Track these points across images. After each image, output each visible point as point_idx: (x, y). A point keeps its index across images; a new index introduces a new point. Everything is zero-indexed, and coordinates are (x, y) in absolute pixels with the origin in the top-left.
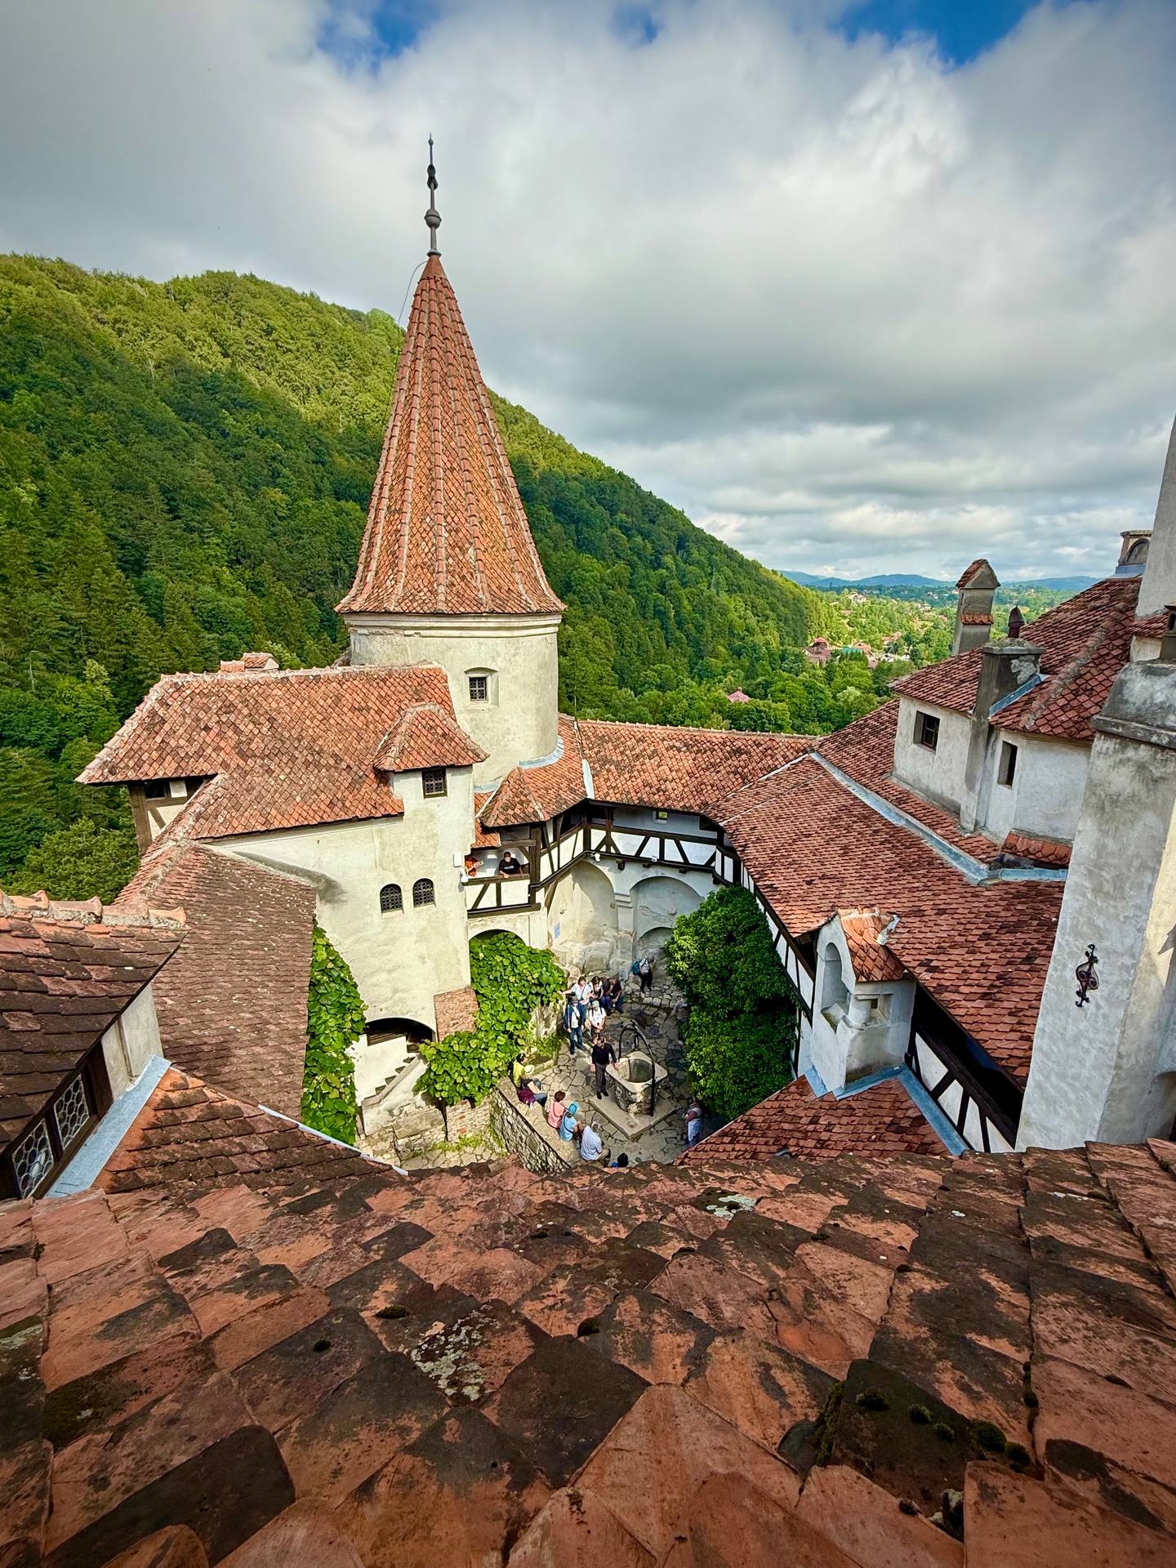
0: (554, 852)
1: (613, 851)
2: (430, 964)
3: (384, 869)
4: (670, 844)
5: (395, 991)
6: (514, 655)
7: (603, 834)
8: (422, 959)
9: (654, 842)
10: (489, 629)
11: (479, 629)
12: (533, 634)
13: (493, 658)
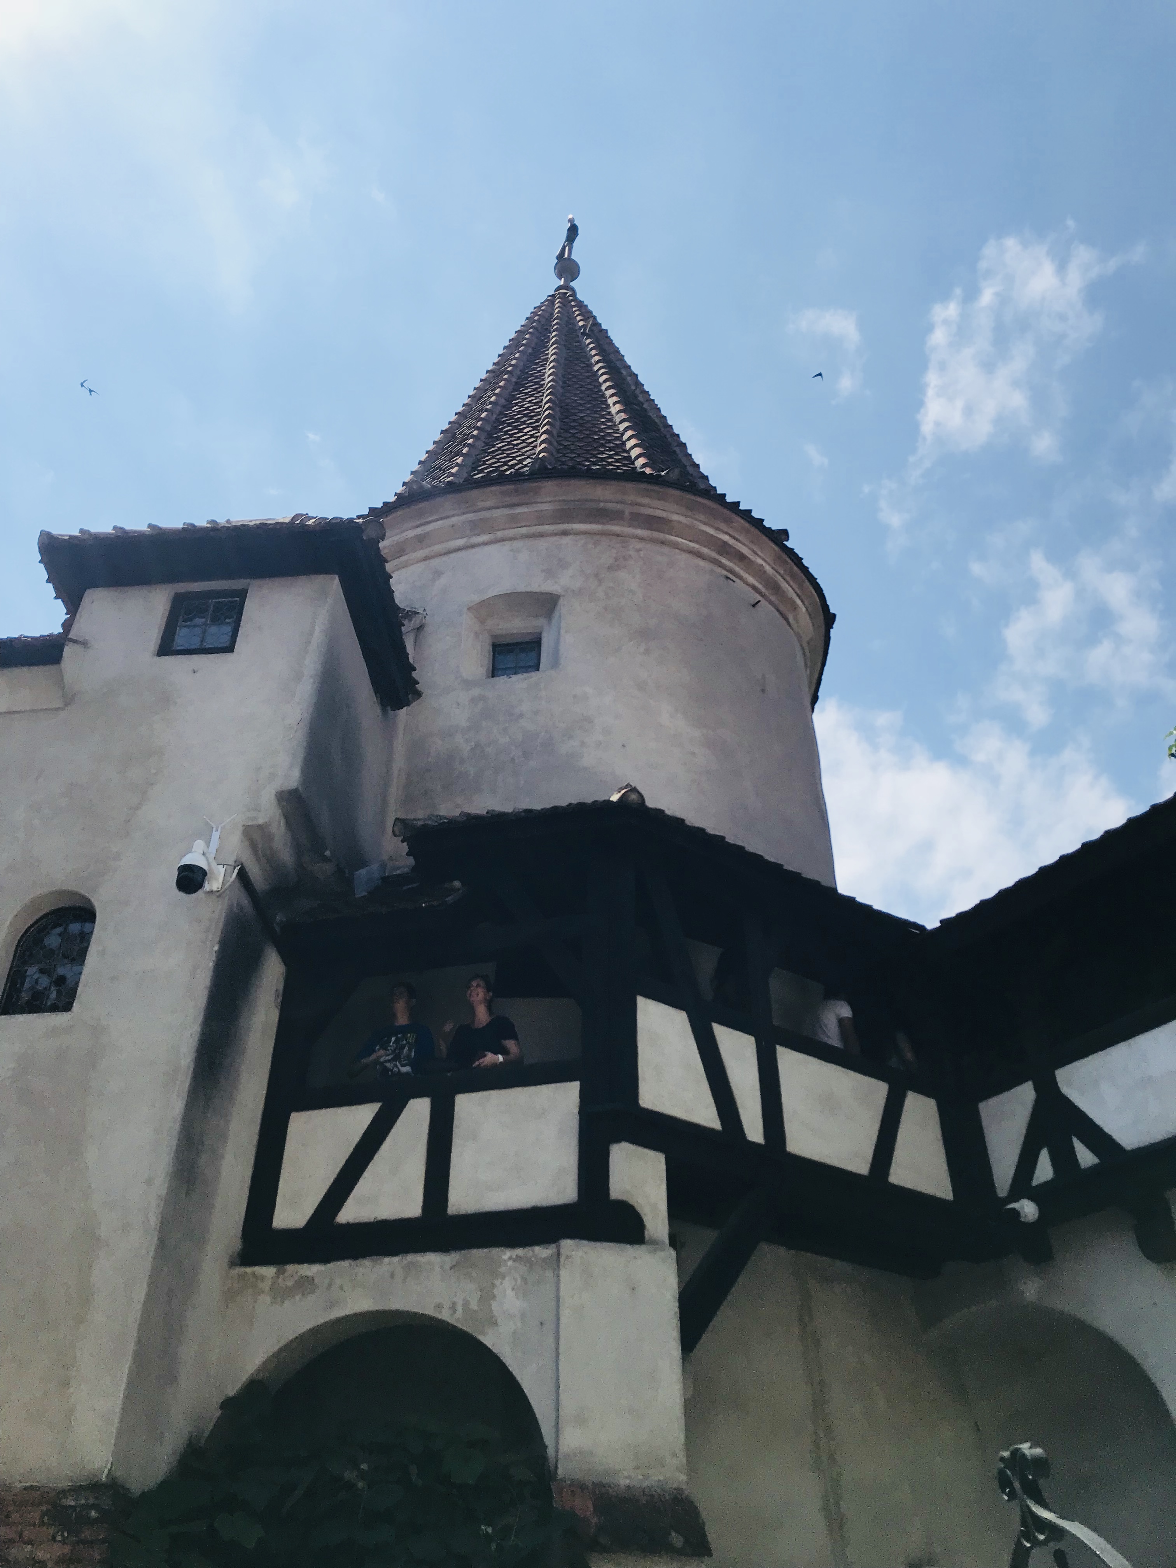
0: (736, 1046)
1: (1086, 1157)
7: (1025, 1092)
10: (541, 519)
11: (514, 521)
12: (675, 546)
13: (549, 573)
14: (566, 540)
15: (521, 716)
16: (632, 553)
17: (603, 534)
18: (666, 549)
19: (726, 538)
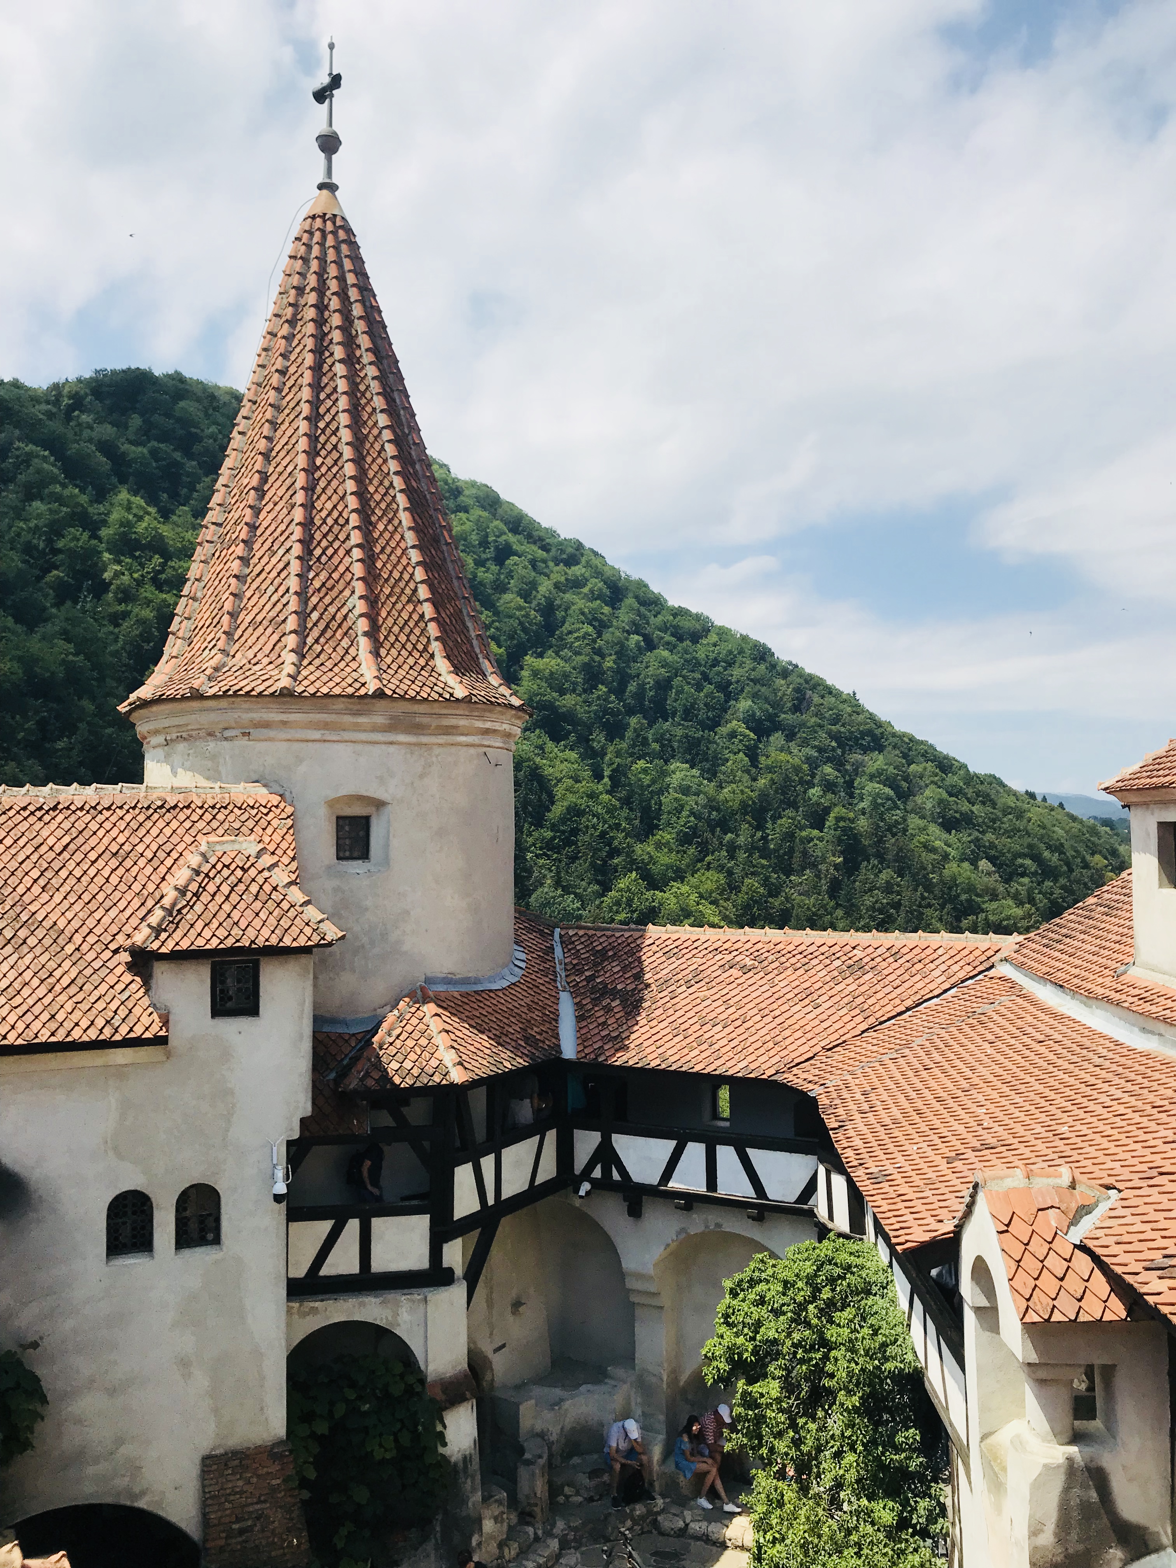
0: (488, 1163)
1: (616, 1176)
2: (201, 1380)
3: (120, 1156)
4: (726, 1155)
5: (120, 1440)
6: (421, 776)
7: (595, 1138)
8: (185, 1362)
9: (695, 1152)
10: (375, 729)
11: (354, 728)
12: (458, 744)
13: (381, 780)
14: (392, 749)
15: (367, 909)
16: (434, 759)
17: (415, 744)
18: (453, 749)
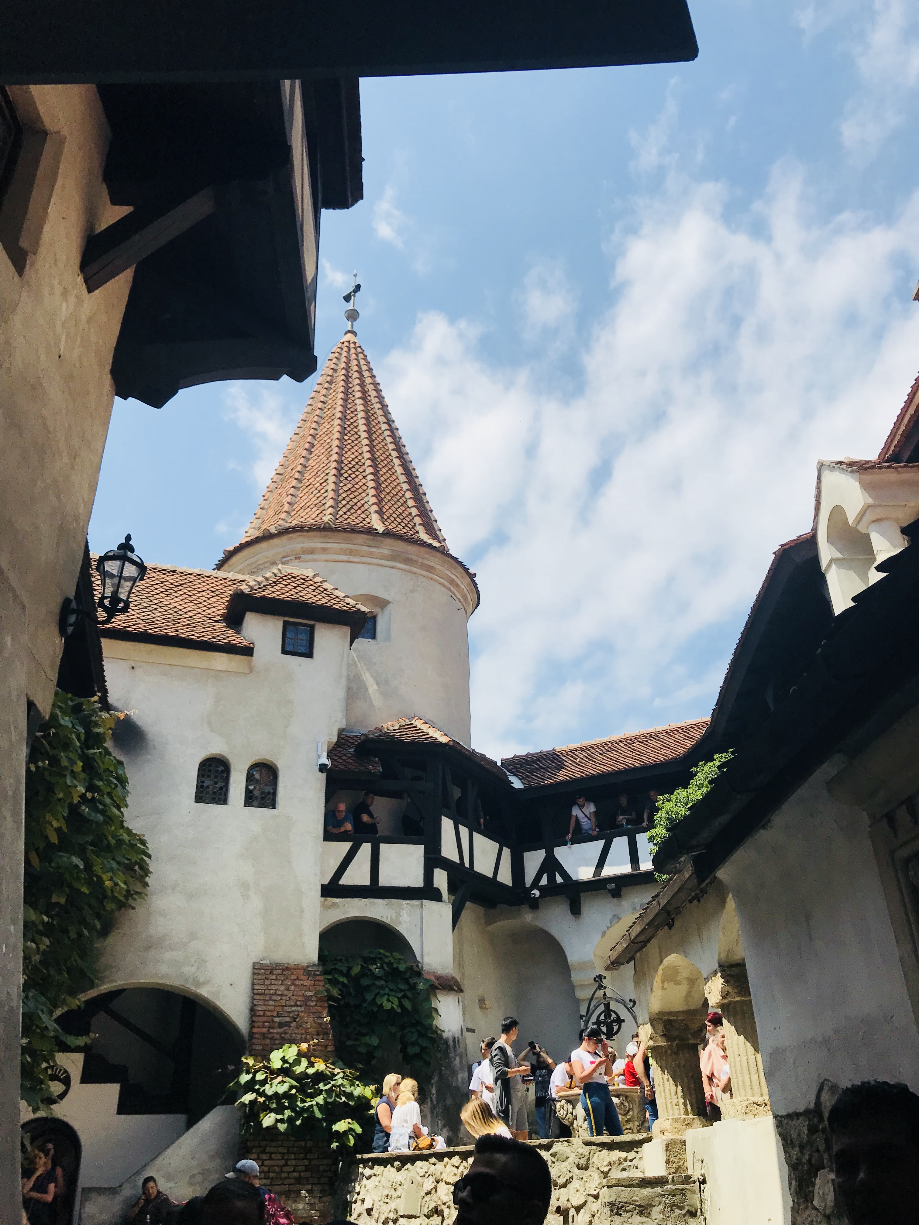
0: (464, 832)
1: (559, 879)
2: (256, 903)
3: (212, 730)
5: (193, 936)
7: (542, 853)
8: (245, 886)
10: (383, 557)
11: (370, 555)
12: (435, 580)
13: (385, 589)
14: (394, 571)
15: (375, 663)
16: (420, 584)
17: (408, 571)
19: (454, 577)
